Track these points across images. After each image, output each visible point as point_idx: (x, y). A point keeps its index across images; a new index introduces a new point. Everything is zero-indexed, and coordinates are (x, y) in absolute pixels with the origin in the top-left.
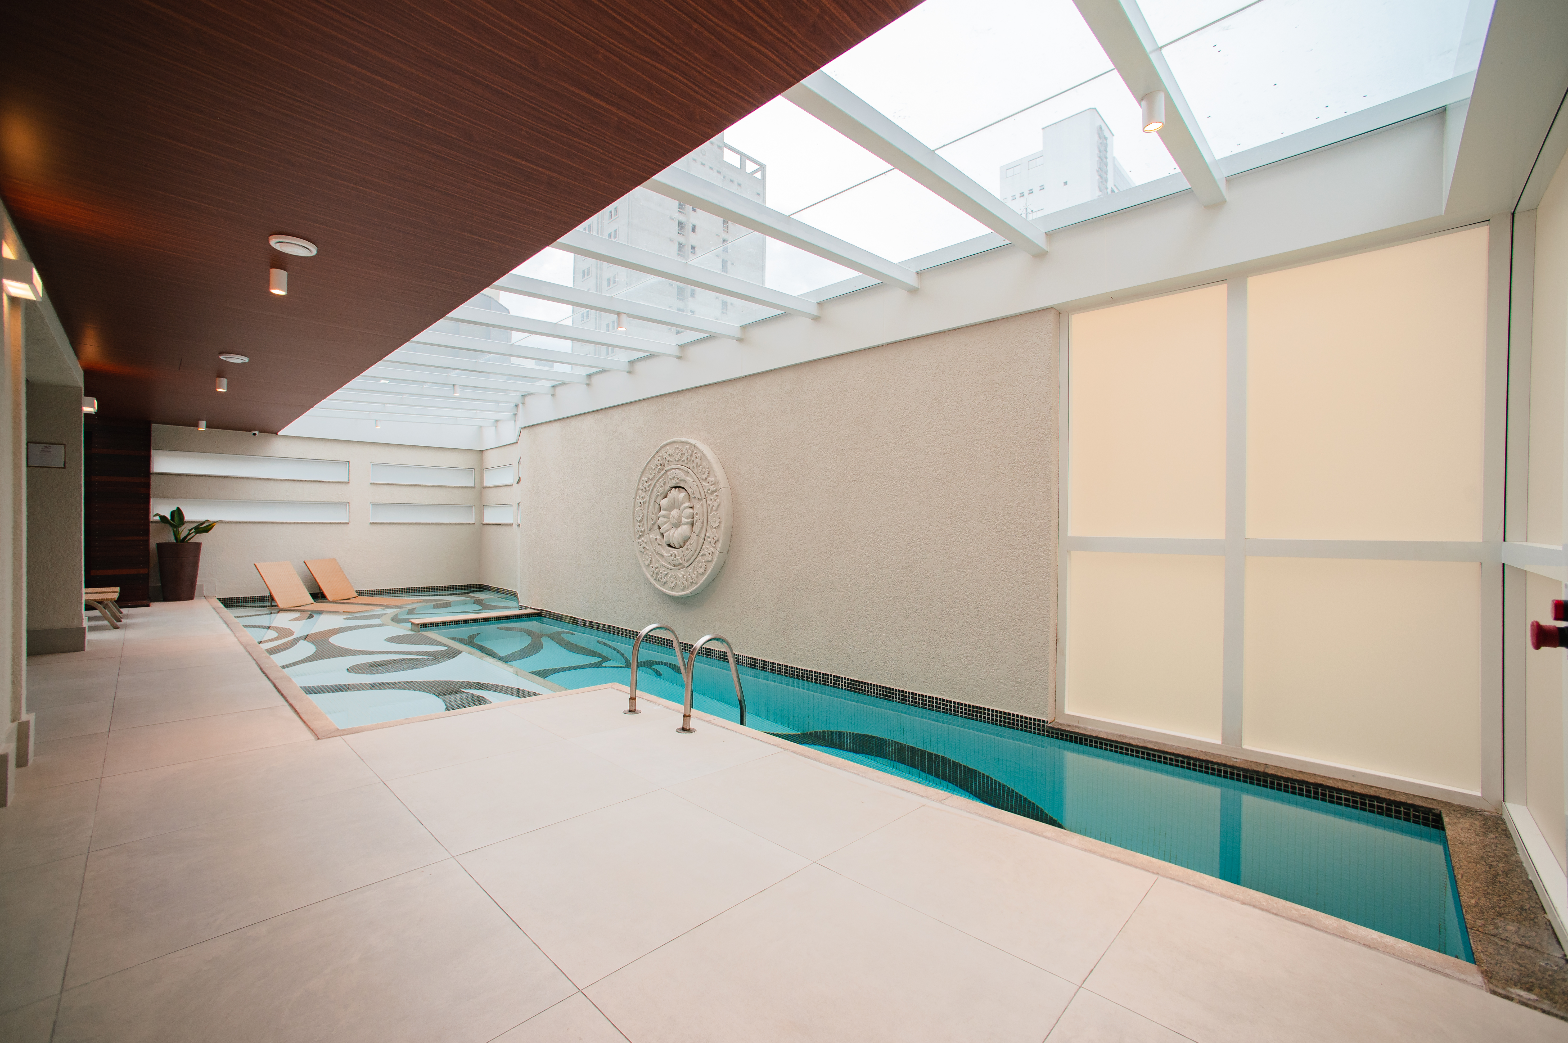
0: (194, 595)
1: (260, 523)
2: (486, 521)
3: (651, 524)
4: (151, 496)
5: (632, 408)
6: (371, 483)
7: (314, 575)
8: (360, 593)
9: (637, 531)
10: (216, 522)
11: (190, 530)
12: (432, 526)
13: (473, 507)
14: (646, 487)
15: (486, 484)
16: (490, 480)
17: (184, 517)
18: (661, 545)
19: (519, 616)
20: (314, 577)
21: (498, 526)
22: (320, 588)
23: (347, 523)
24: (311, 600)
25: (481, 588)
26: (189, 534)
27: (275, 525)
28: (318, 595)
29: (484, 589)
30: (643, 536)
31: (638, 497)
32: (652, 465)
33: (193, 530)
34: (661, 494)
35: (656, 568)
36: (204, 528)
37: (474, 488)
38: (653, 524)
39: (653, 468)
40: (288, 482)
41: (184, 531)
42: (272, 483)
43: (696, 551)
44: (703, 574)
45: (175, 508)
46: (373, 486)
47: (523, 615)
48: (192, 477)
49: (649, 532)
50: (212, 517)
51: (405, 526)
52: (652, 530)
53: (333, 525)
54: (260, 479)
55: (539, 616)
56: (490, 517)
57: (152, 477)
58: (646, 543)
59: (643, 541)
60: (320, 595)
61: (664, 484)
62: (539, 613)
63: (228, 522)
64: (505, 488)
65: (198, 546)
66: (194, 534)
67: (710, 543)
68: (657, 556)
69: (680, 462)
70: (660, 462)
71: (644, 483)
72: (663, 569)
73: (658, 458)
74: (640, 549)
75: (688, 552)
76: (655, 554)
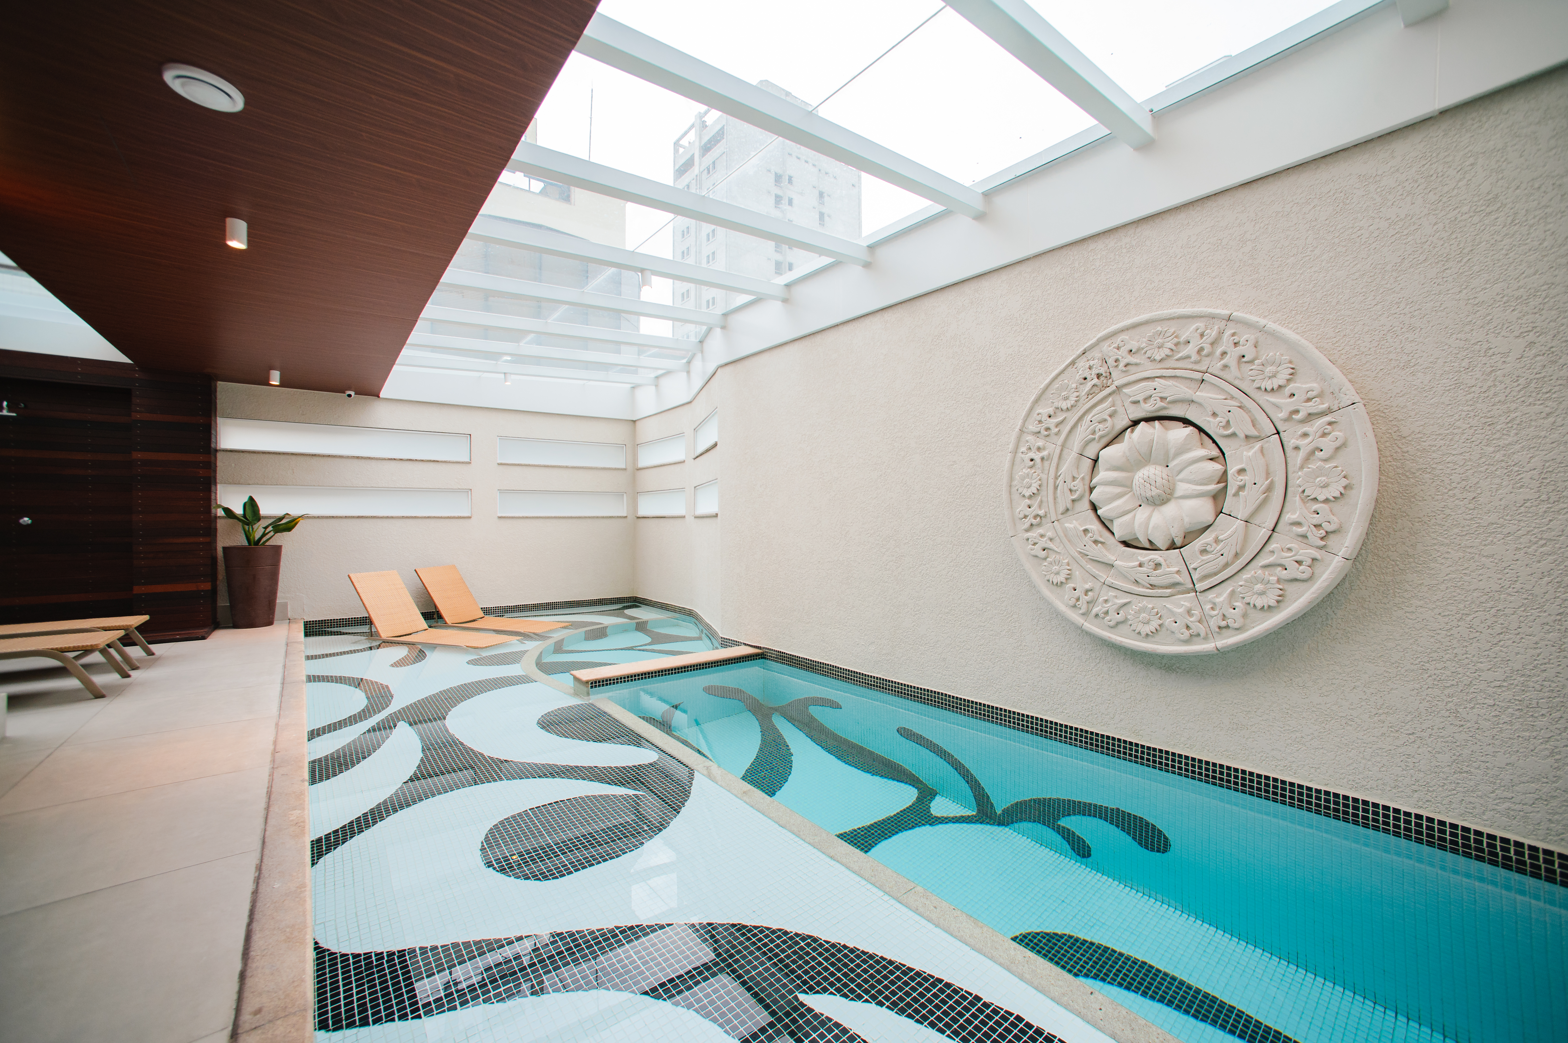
0: (273, 618)
1: (359, 517)
2: (641, 513)
3: (1070, 502)
4: (218, 481)
5: (985, 284)
6: (498, 464)
7: (428, 589)
8: (487, 611)
9: (1022, 516)
10: (300, 517)
11: (266, 528)
12: (574, 521)
13: (625, 495)
14: (1052, 426)
15: (641, 464)
16: (646, 458)
17: (259, 511)
18: (1102, 543)
19: (735, 659)
20: (428, 591)
21: (662, 519)
22: (436, 607)
23: (469, 518)
24: (423, 624)
25: (635, 602)
26: (264, 535)
27: (378, 520)
28: (432, 616)
29: (640, 603)
30: (1039, 525)
31: (1023, 449)
32: (1072, 379)
33: (270, 528)
34: (1101, 437)
35: (1086, 592)
36: (285, 525)
37: (625, 469)
38: (1073, 501)
39: (1074, 386)
40: (395, 461)
41: (258, 530)
42: (373, 463)
43: (1237, 555)
44: (1269, 609)
45: (246, 499)
46: (501, 467)
47: (740, 658)
48: (271, 456)
49: (1060, 517)
50: (295, 512)
51: (542, 520)
52: (1070, 513)
53: (452, 520)
54: (358, 458)
55: (762, 658)
56: (646, 507)
57: (219, 455)
58: (1051, 540)
59: (1042, 536)
60: (435, 616)
61: (1110, 416)
62: (762, 654)
63: (318, 517)
64: (672, 467)
65: (278, 549)
66: (272, 533)
67: (1304, 536)
68: (1089, 566)
69: (1171, 363)
70: (1095, 371)
71: (1045, 417)
72: (1112, 593)
73: (1091, 363)
74: (1033, 552)
75: (1205, 557)
76: (1083, 562)
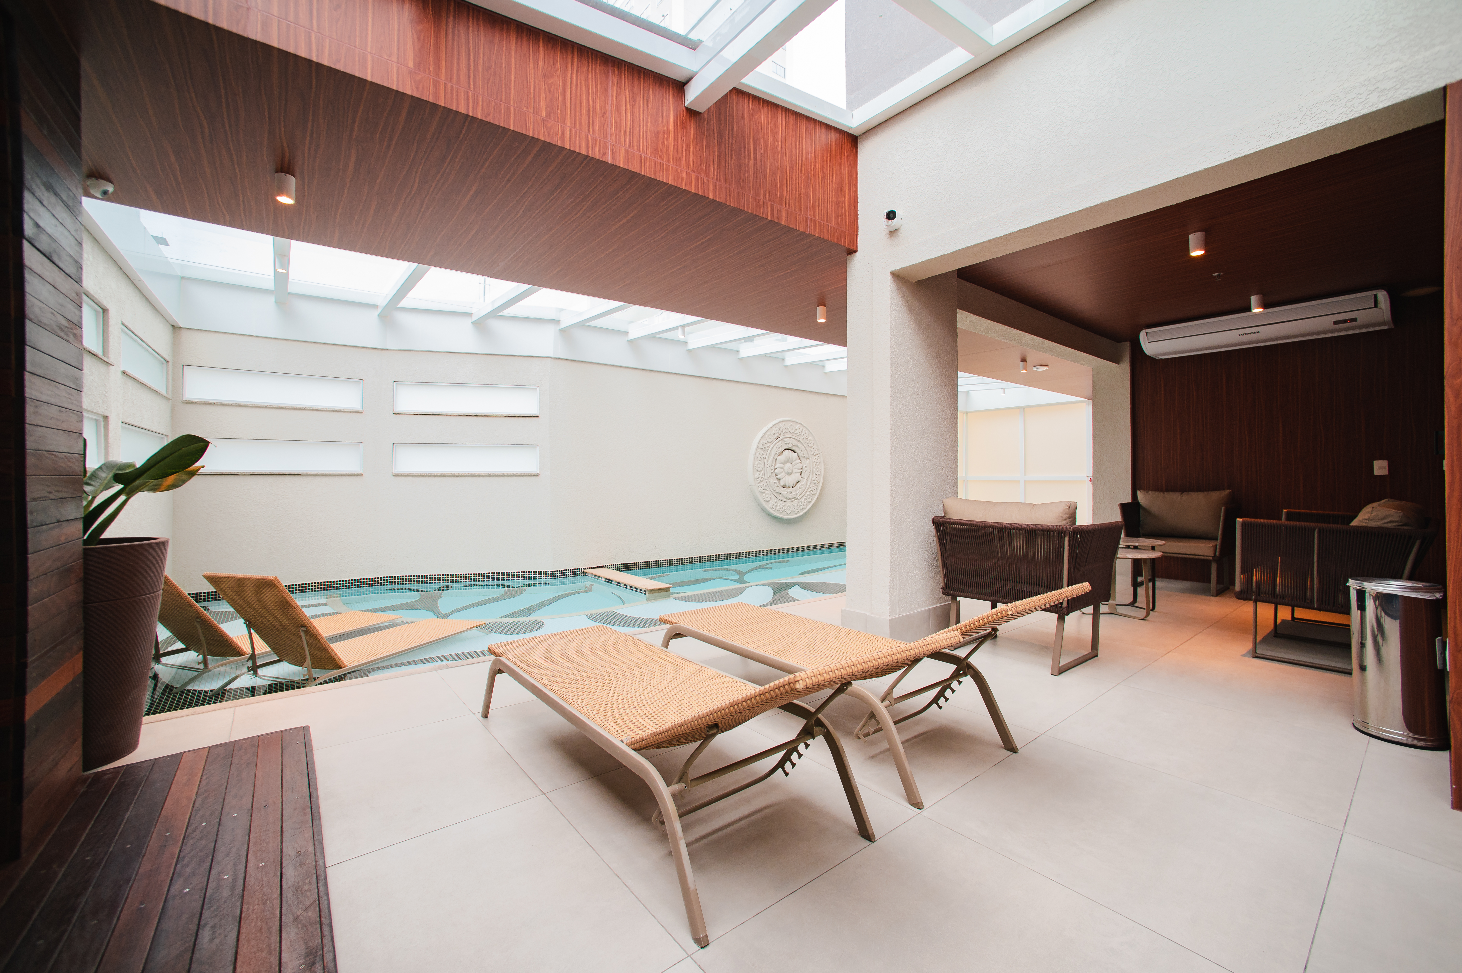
9: (757, 478)
14: (766, 448)
18: (778, 487)
30: (763, 481)
31: (758, 454)
32: (772, 434)
34: (778, 454)
38: (771, 473)
43: (805, 489)
44: (810, 502)
49: (768, 478)
52: (771, 477)
58: (766, 485)
59: (763, 485)
61: (780, 446)
67: (815, 483)
68: (776, 494)
69: (793, 434)
70: (777, 432)
71: (764, 444)
72: (781, 502)
73: (777, 429)
74: (761, 491)
75: (800, 489)
76: (774, 493)
